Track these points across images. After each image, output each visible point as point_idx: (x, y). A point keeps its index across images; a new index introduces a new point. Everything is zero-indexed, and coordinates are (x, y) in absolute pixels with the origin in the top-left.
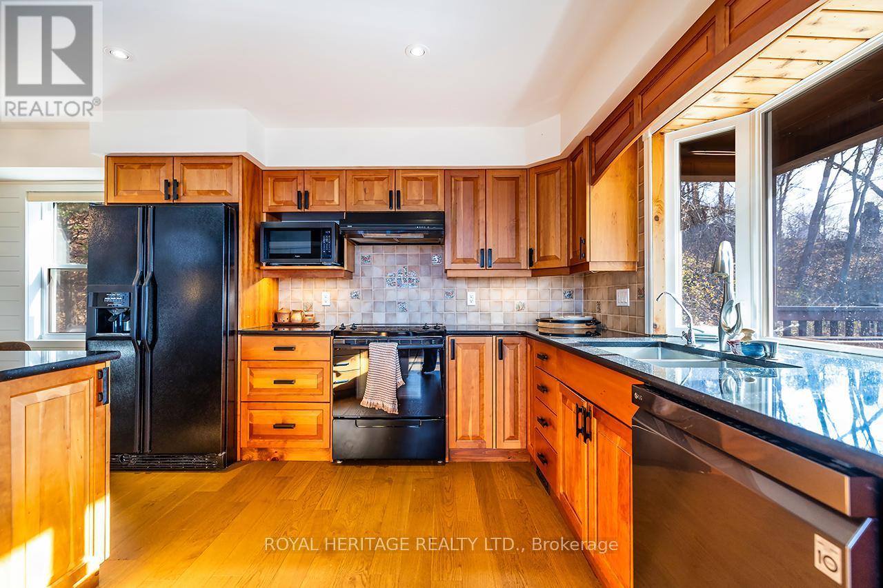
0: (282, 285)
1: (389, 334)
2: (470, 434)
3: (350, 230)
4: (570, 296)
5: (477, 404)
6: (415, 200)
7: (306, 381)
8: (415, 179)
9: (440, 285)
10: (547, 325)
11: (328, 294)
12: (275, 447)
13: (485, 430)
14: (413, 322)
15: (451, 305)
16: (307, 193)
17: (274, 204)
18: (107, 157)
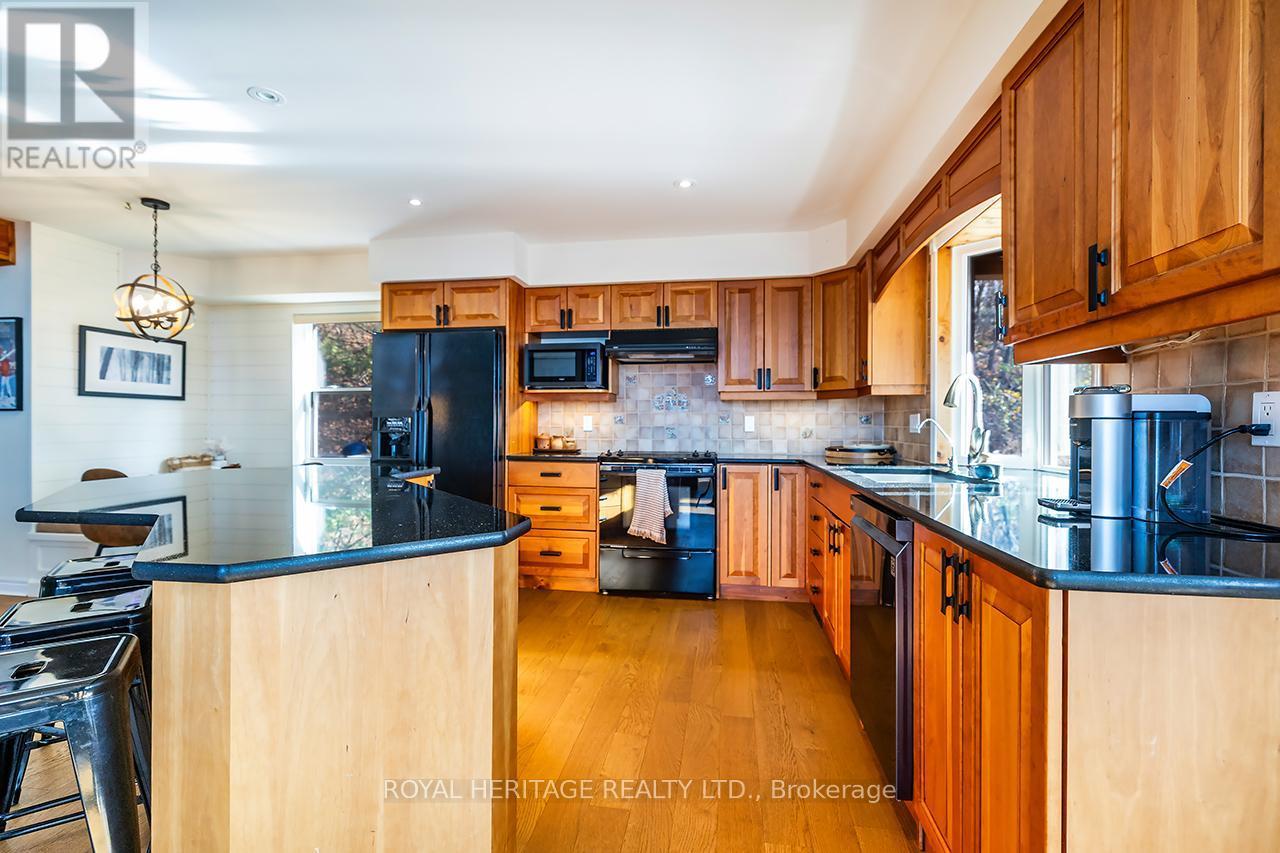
0: (543, 408)
1: (656, 461)
2: (743, 569)
3: (616, 351)
4: (868, 421)
5: (751, 537)
6: (685, 316)
7: (573, 508)
8: (686, 292)
9: (713, 408)
10: (834, 454)
11: (590, 418)
12: (540, 574)
13: (759, 566)
14: (683, 450)
15: (727, 431)
16: (570, 311)
17: (536, 324)
18: (383, 284)
